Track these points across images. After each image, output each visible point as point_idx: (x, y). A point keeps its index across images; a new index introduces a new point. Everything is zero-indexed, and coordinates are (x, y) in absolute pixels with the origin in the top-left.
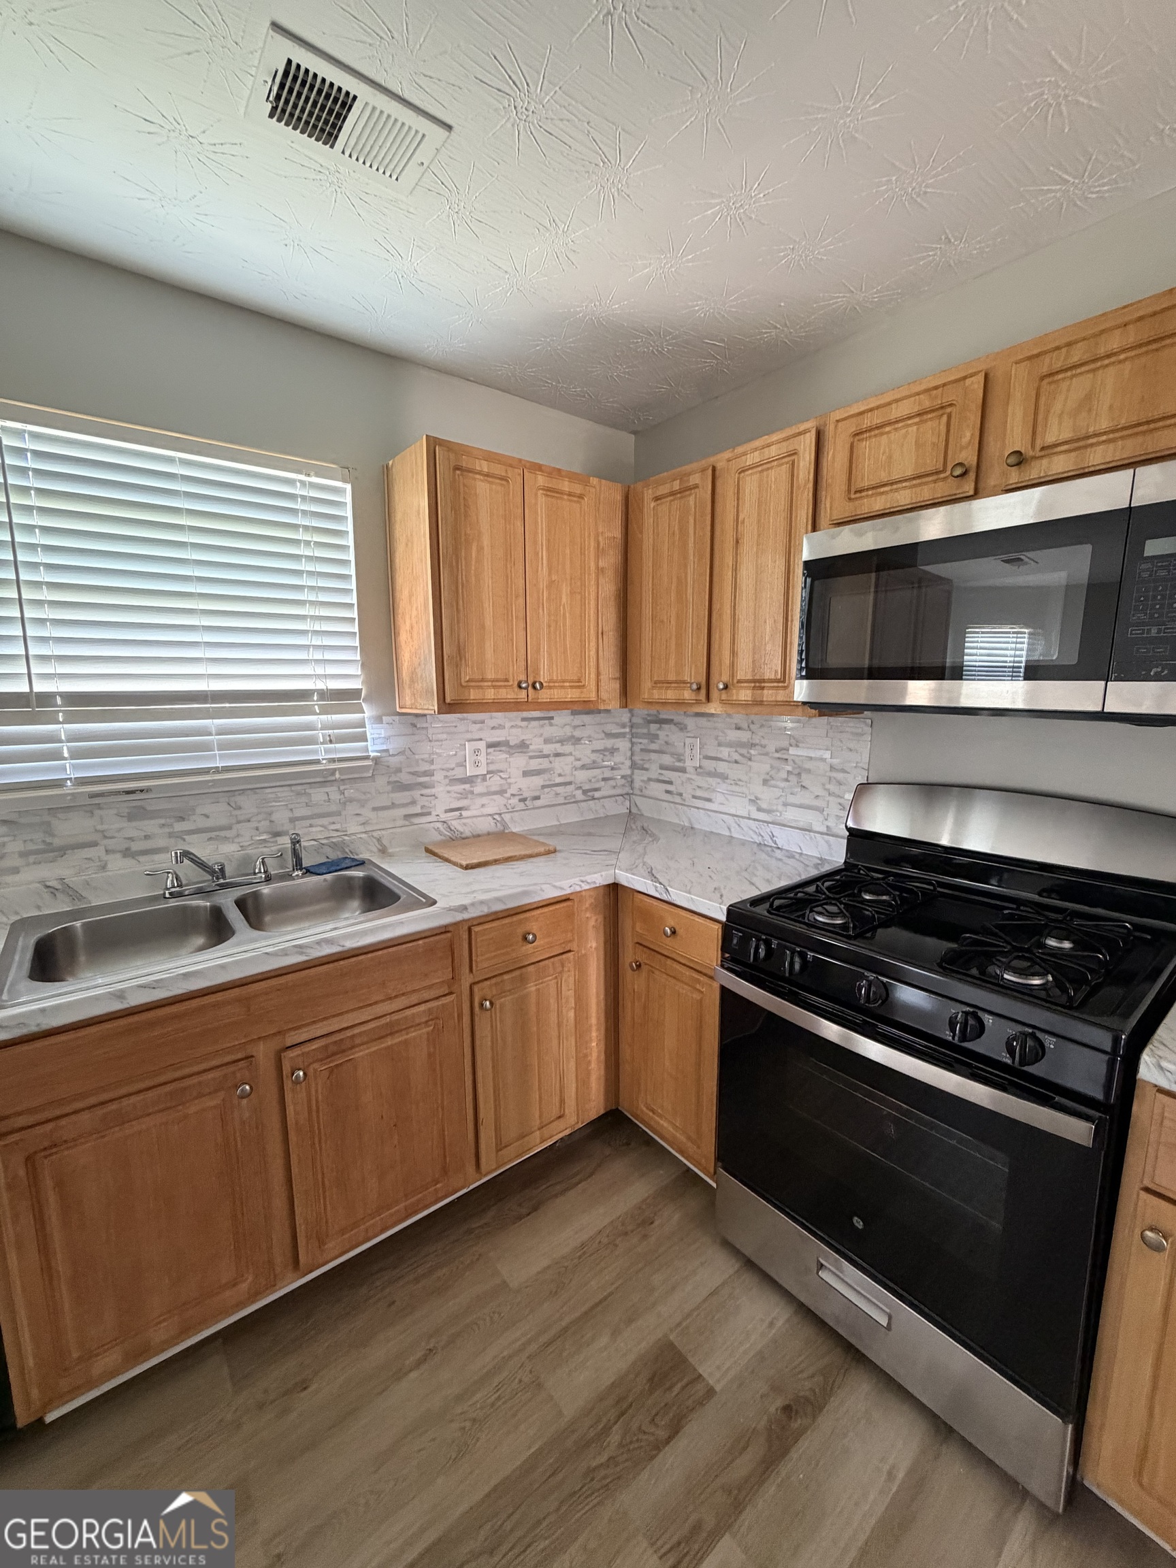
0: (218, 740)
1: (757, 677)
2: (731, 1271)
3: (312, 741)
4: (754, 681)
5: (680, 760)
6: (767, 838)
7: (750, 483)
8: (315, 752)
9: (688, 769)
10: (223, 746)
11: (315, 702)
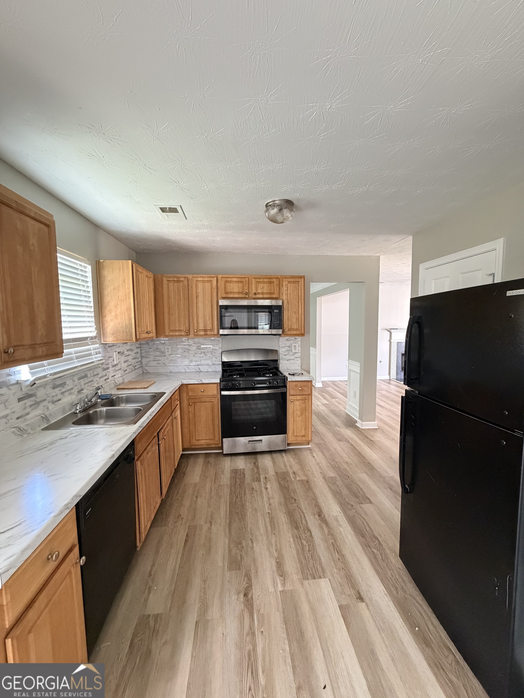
0: (75, 356)
1: (205, 329)
2: (230, 460)
3: (90, 355)
4: (204, 330)
5: (163, 353)
6: (197, 369)
7: (200, 285)
8: (92, 359)
9: (167, 355)
10: (77, 358)
11: (88, 341)
